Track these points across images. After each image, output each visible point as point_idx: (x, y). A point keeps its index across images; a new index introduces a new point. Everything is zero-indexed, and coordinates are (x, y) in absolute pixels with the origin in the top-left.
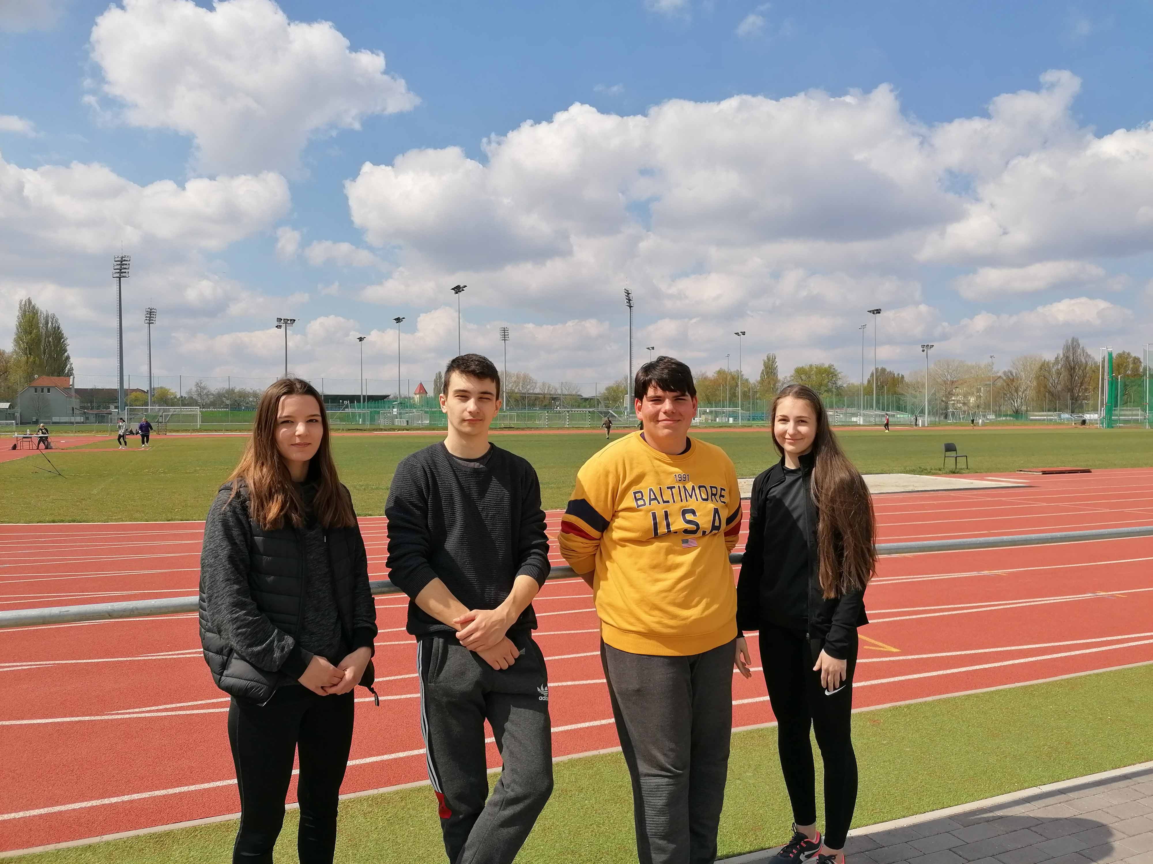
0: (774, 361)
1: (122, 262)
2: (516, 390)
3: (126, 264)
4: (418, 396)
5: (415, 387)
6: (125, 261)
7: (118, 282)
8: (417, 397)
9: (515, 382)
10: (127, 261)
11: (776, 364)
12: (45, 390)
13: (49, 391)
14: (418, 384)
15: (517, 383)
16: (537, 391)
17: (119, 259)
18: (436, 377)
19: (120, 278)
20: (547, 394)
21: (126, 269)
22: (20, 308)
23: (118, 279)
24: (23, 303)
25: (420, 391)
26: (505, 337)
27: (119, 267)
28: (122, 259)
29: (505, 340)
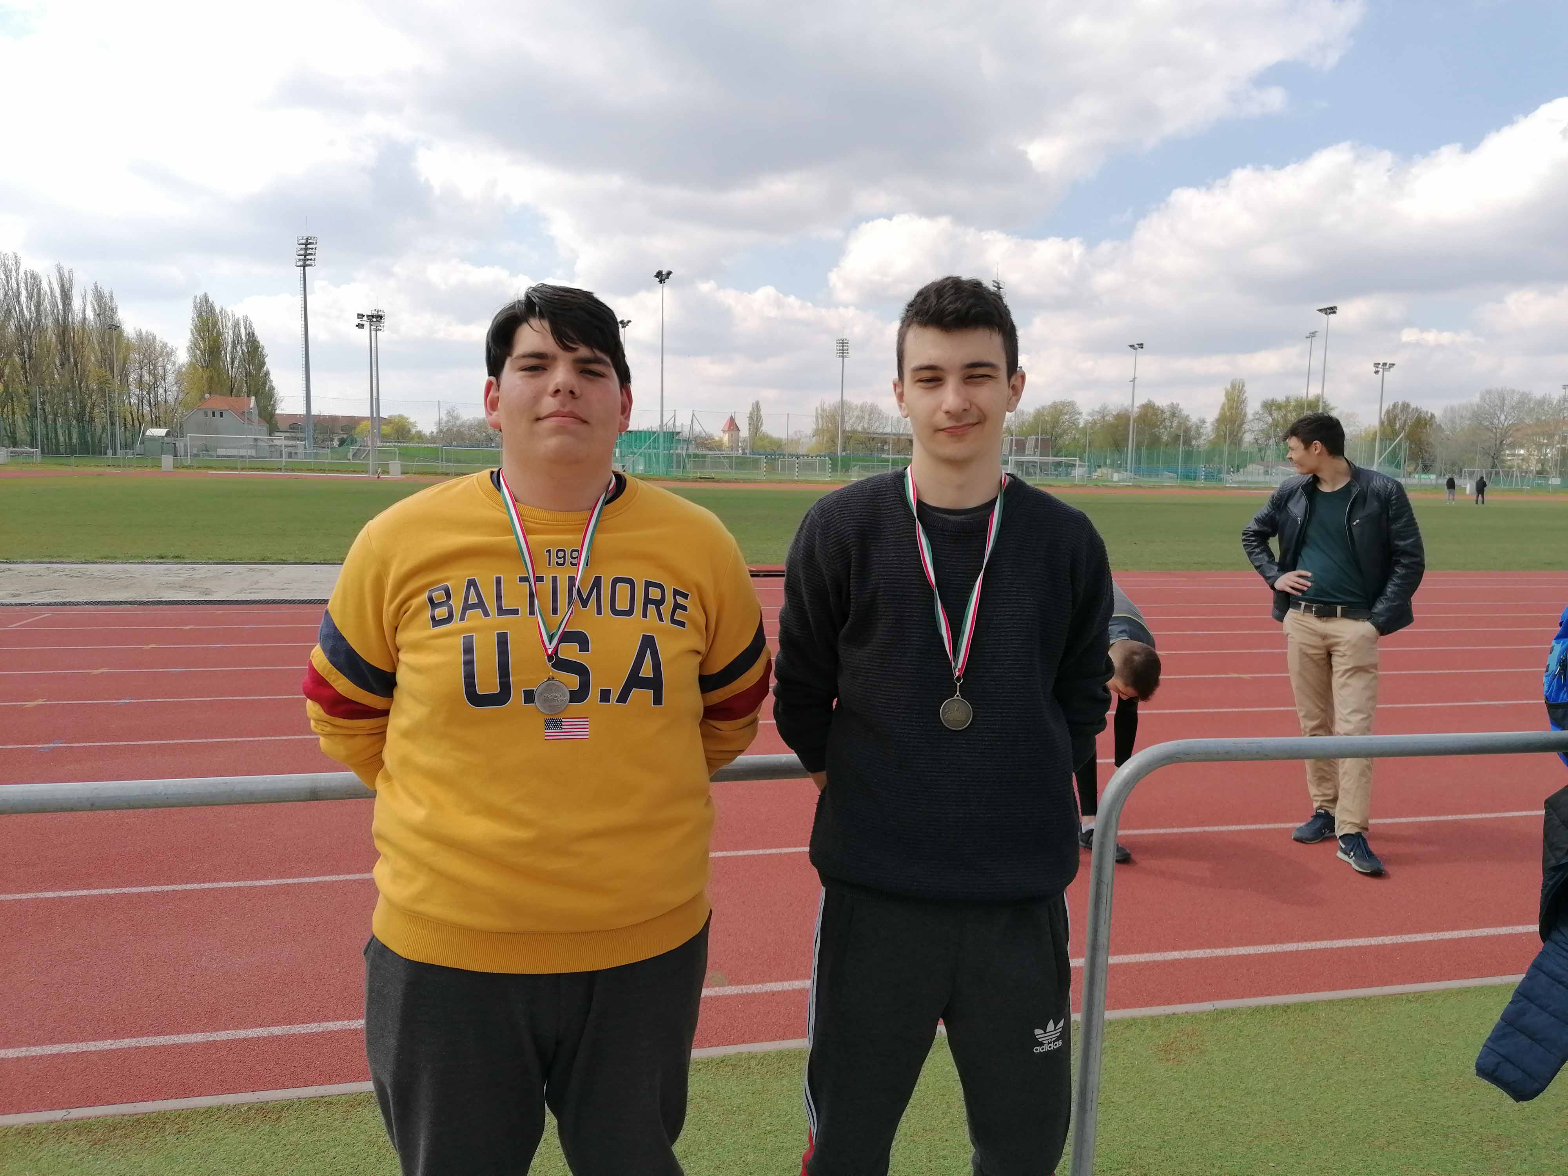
0: (1241, 391)
1: (306, 245)
2: (860, 429)
3: (312, 249)
4: (727, 435)
5: (724, 422)
6: (310, 243)
7: (302, 272)
8: (726, 438)
9: (858, 417)
10: (313, 244)
11: (1245, 395)
12: (217, 414)
13: (221, 416)
14: (728, 417)
15: (860, 418)
16: (888, 430)
17: (304, 242)
18: (753, 408)
19: (304, 267)
20: (902, 435)
21: (311, 254)
22: (195, 307)
23: (302, 268)
24: (198, 301)
25: (729, 428)
26: (843, 353)
27: (302, 252)
28: (307, 241)
29: (843, 357)
